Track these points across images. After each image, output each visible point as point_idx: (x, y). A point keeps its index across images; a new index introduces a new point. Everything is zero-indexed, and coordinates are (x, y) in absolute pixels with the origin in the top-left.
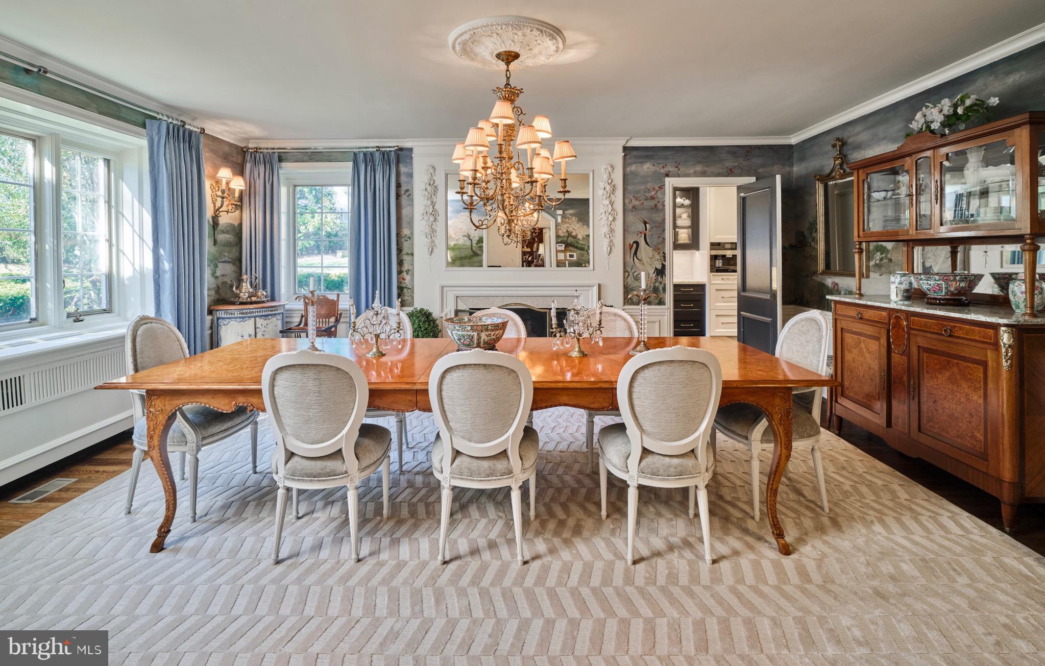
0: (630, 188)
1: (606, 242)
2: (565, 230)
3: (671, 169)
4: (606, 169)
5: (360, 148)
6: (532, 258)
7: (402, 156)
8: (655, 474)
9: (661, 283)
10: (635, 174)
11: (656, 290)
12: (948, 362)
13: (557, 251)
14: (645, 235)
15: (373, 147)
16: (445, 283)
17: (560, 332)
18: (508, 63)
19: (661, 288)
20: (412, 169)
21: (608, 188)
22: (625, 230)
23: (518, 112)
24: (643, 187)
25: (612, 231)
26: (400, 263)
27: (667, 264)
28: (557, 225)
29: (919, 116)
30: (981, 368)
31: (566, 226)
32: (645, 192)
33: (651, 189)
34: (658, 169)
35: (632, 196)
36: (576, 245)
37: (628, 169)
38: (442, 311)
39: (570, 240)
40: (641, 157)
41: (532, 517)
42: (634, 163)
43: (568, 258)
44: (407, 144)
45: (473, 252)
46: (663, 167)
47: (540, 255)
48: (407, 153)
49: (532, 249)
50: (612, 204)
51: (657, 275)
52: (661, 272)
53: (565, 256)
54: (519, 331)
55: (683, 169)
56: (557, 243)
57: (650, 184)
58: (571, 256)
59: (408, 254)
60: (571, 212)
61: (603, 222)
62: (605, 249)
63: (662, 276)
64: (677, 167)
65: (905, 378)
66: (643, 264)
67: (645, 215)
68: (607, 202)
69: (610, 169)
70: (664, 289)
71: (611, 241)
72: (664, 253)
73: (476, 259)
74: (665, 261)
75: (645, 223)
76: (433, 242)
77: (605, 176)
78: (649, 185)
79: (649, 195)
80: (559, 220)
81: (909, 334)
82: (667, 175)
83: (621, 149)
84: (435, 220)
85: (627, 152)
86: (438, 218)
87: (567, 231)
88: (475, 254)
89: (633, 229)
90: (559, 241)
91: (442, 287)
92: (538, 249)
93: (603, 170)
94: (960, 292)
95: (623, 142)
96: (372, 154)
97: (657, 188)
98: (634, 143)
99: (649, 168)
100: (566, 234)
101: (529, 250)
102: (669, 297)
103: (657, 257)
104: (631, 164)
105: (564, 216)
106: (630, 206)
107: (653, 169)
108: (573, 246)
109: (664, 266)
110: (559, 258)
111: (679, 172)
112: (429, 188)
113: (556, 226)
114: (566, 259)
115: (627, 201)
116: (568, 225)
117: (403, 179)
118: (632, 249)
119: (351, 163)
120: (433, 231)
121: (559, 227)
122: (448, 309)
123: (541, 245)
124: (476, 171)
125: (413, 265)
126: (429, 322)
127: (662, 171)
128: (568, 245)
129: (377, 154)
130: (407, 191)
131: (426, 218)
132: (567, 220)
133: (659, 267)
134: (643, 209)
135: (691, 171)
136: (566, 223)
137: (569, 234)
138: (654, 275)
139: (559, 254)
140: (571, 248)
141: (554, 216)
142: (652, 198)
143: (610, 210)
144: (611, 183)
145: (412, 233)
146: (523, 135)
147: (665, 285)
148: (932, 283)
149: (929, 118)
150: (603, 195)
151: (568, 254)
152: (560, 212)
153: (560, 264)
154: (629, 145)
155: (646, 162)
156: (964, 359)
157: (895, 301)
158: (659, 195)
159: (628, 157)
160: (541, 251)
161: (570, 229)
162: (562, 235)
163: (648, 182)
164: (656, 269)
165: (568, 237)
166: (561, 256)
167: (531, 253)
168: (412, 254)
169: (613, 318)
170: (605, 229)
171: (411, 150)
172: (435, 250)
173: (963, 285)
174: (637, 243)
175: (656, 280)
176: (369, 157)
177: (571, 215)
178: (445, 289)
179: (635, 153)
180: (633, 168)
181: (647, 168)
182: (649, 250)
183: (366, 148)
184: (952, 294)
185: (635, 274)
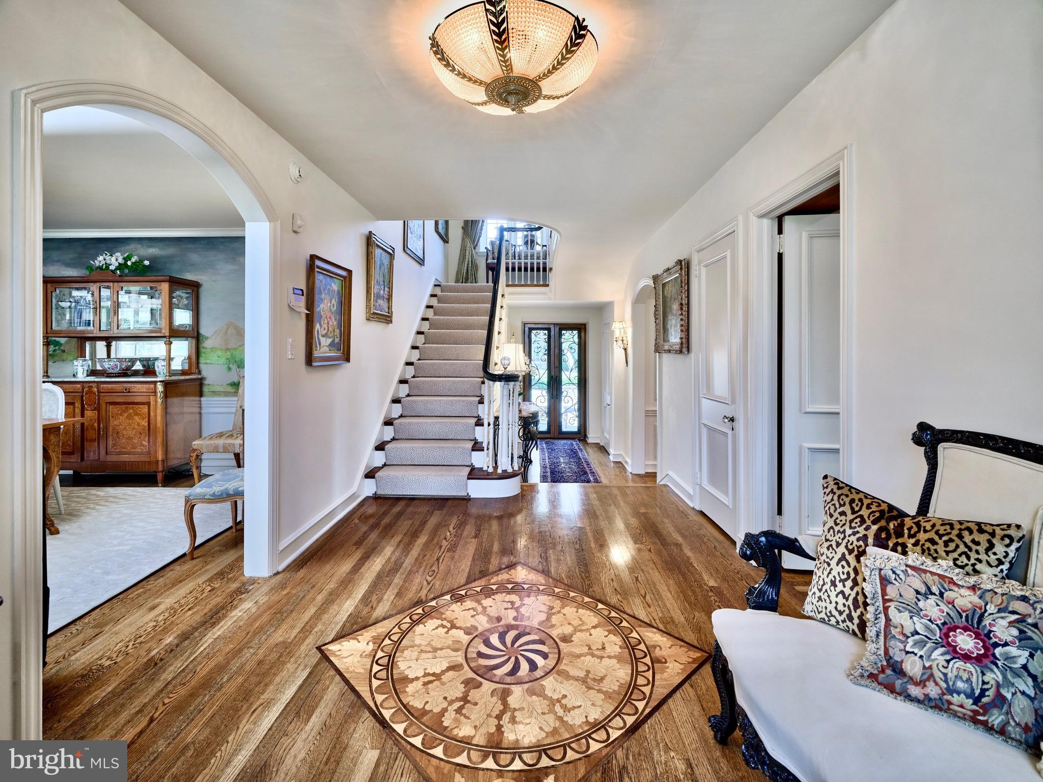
12: (127, 408)
29: (101, 258)
30: (146, 407)
65: (96, 424)
81: (99, 396)
94: (128, 368)
148: (112, 363)
149: (108, 262)
156: (137, 403)
157: (81, 376)
173: (129, 364)
184: (123, 370)
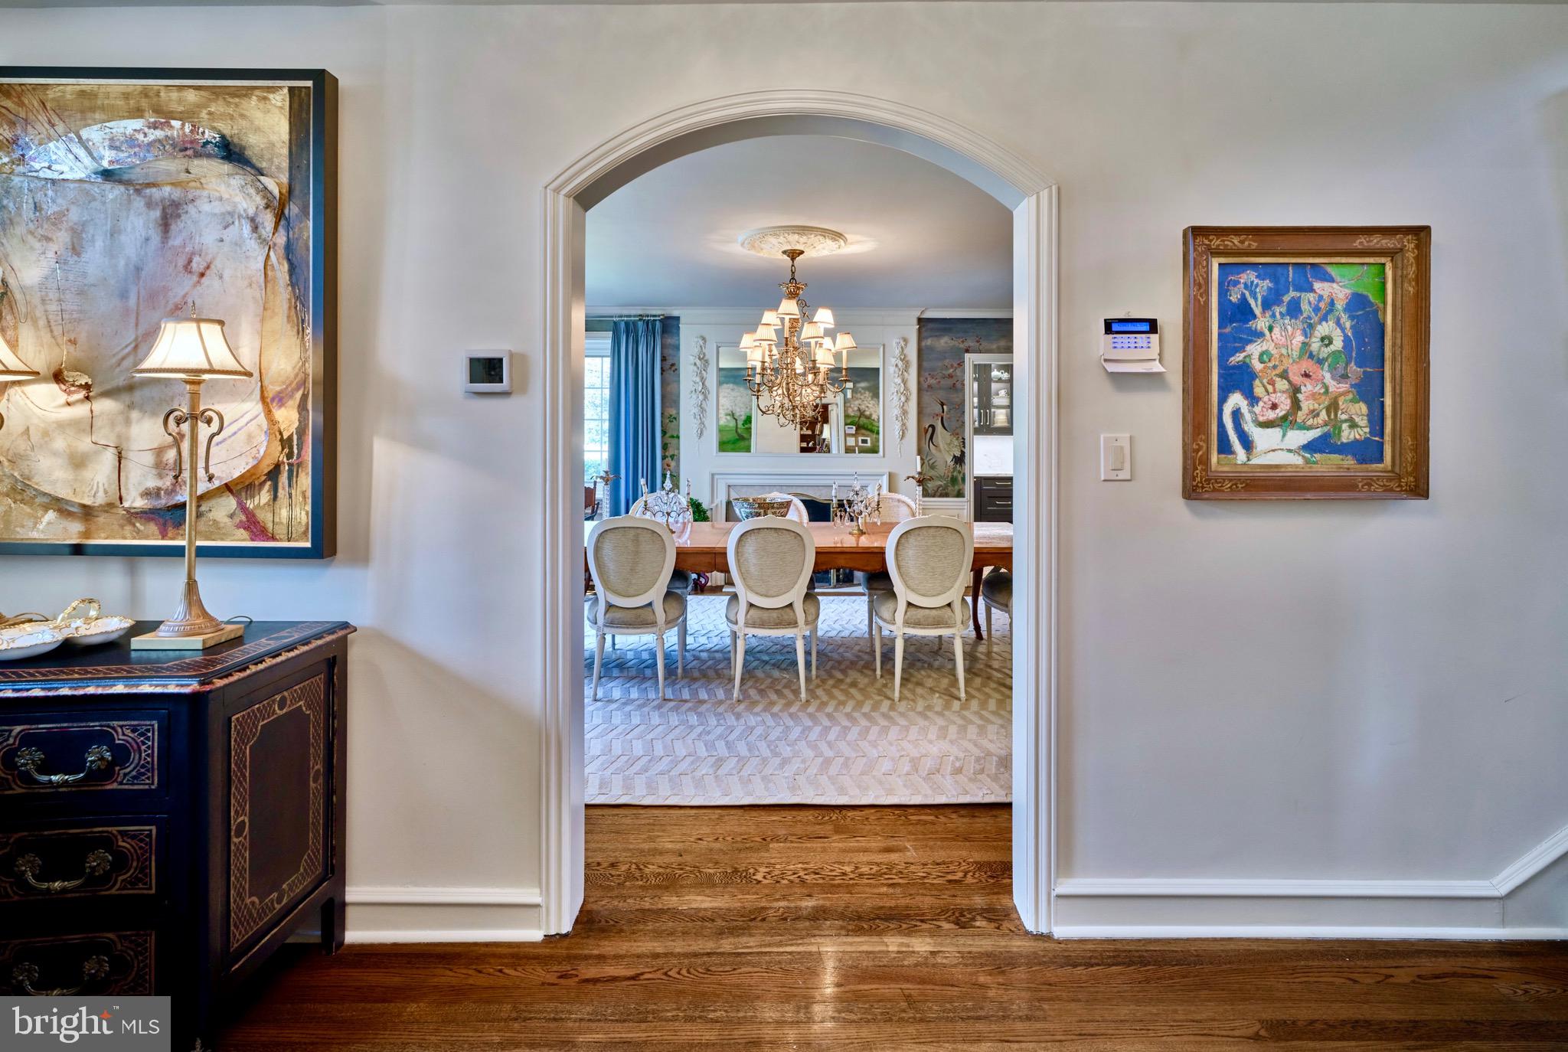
0: (925, 364)
1: (897, 426)
2: (856, 409)
3: (971, 344)
4: (898, 343)
5: (621, 316)
6: (814, 444)
7: (669, 325)
8: (917, 624)
9: (959, 472)
10: (931, 349)
11: (954, 480)
13: (846, 435)
14: (942, 418)
15: (635, 316)
16: (715, 471)
17: (841, 511)
18: (793, 259)
19: (960, 478)
20: (679, 340)
21: (900, 364)
22: (920, 412)
23: (803, 305)
24: (940, 364)
25: (905, 413)
26: (665, 447)
27: (967, 450)
28: (846, 401)
31: (857, 402)
32: (942, 370)
33: (949, 366)
34: (956, 343)
35: (927, 374)
36: (870, 427)
37: (923, 344)
38: (712, 502)
39: (863, 421)
40: (938, 330)
41: (814, 677)
42: (931, 336)
43: (860, 444)
44: (675, 313)
45: (739, 435)
46: (963, 342)
47: (824, 440)
48: (675, 323)
49: (813, 431)
50: (904, 382)
51: (956, 463)
52: (960, 460)
53: (857, 441)
54: (800, 516)
55: (985, 344)
56: (846, 424)
57: (948, 360)
58: (864, 441)
59: (673, 437)
60: (863, 385)
61: (896, 402)
62: (897, 432)
63: (961, 465)
64: (978, 342)
66: (940, 451)
67: (942, 395)
68: (899, 380)
69: (903, 344)
70: (963, 479)
71: (904, 424)
72: (964, 439)
73: (742, 444)
74: (964, 447)
75: (942, 404)
76: (702, 423)
77: (897, 352)
78: (947, 362)
79: (947, 373)
80: (849, 395)
82: (967, 351)
83: (915, 321)
84: (706, 398)
85: (922, 324)
86: (709, 396)
87: (859, 410)
88: (741, 438)
89: (928, 411)
90: (849, 421)
91: (713, 475)
92: (821, 432)
93: (894, 345)
95: (917, 314)
96: (635, 323)
97: (955, 365)
98: (930, 314)
99: (946, 343)
100: (858, 414)
101: (809, 432)
102: (969, 489)
103: (956, 443)
104: (927, 338)
105: (854, 391)
106: (925, 386)
107: (952, 343)
108: (867, 429)
109: (963, 453)
110: (848, 444)
111: (981, 348)
112: (698, 362)
113: (845, 403)
114: (857, 445)
115: (922, 379)
116: (860, 402)
117: (669, 352)
118: (927, 434)
119: (610, 334)
120: (703, 410)
121: (848, 405)
122: (719, 500)
123: (826, 426)
124: (763, 362)
125: (678, 449)
126: (699, 513)
127: (962, 346)
128: (859, 427)
129: (640, 324)
130: (673, 365)
131: (694, 396)
132: (859, 395)
133: (958, 454)
134: (940, 388)
135: (994, 346)
136: (857, 399)
137: (862, 413)
138: (952, 463)
139: (848, 438)
140: (863, 431)
141: (844, 391)
142: (950, 376)
143: (902, 390)
144: (904, 359)
145: (678, 413)
146: (807, 331)
147: (964, 474)
150: (895, 372)
151: (860, 439)
152: (850, 385)
153: (849, 450)
154: (924, 316)
155: (944, 336)
158: (958, 372)
159: (924, 329)
160: (826, 434)
161: (863, 407)
162: (852, 414)
163: (945, 358)
164: (955, 456)
165: (860, 417)
166: (851, 442)
167: (813, 437)
168: (678, 437)
169: (896, 503)
170: (897, 411)
171: (678, 318)
172: (705, 433)
174: (933, 427)
175: (955, 469)
176: (631, 326)
177: (863, 388)
178: (716, 477)
179: (931, 325)
180: (929, 342)
181: (944, 342)
182: (947, 435)
183: (627, 316)
185: (931, 462)
